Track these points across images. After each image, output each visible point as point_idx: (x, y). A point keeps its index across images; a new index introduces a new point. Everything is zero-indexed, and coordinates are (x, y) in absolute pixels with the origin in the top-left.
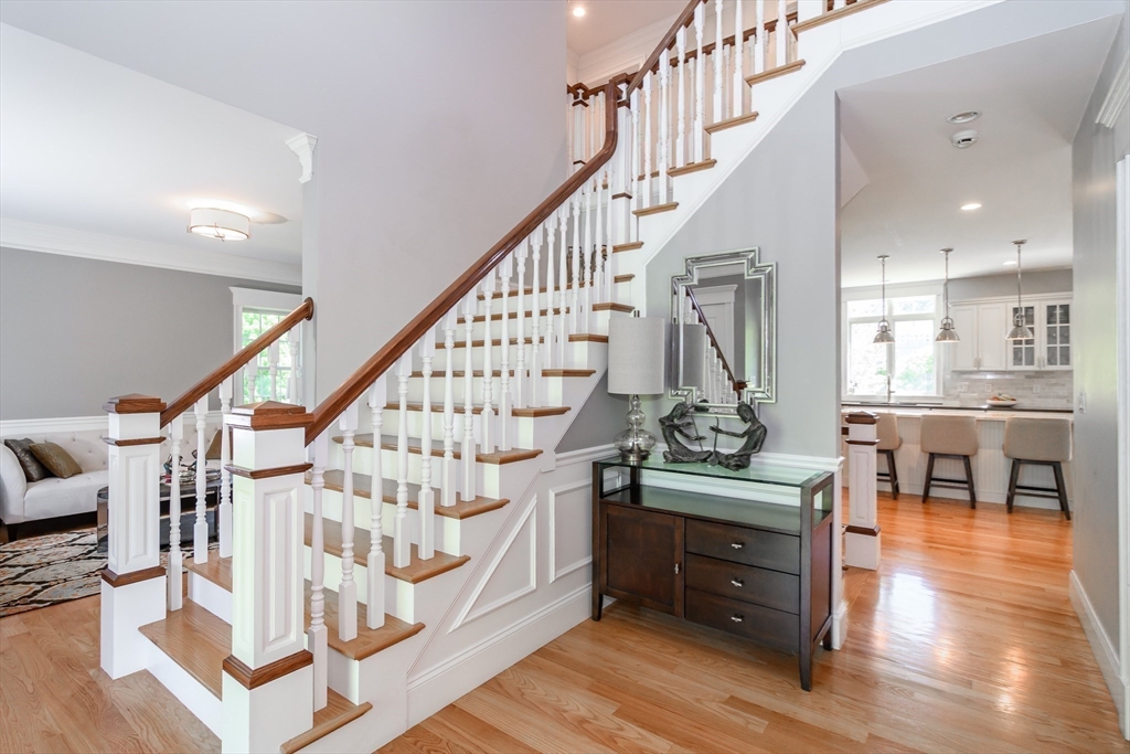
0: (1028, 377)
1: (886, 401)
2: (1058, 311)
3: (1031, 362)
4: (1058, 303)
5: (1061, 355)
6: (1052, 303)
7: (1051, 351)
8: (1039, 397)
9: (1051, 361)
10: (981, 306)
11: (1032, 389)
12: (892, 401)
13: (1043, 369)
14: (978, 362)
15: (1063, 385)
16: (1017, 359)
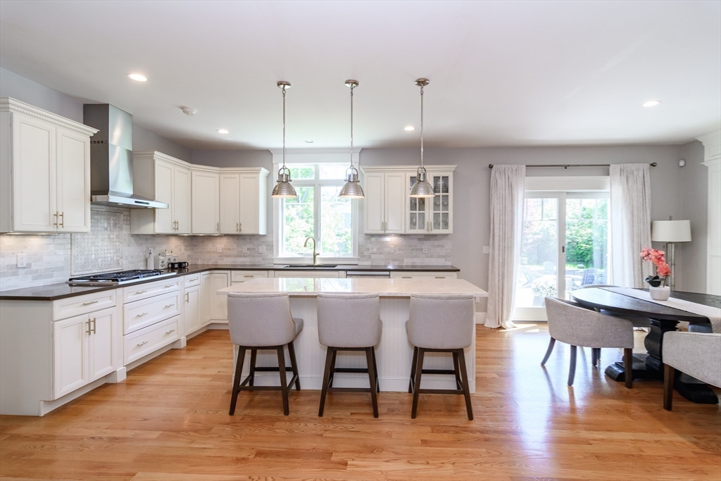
0: (419, 239)
1: (311, 263)
2: (441, 182)
3: (422, 227)
4: (441, 174)
5: (443, 221)
6: (437, 174)
7: (436, 216)
8: (427, 257)
9: (437, 225)
10: (387, 174)
11: (422, 250)
12: (318, 263)
13: (431, 233)
14: (384, 225)
15: (443, 246)
16: (413, 224)
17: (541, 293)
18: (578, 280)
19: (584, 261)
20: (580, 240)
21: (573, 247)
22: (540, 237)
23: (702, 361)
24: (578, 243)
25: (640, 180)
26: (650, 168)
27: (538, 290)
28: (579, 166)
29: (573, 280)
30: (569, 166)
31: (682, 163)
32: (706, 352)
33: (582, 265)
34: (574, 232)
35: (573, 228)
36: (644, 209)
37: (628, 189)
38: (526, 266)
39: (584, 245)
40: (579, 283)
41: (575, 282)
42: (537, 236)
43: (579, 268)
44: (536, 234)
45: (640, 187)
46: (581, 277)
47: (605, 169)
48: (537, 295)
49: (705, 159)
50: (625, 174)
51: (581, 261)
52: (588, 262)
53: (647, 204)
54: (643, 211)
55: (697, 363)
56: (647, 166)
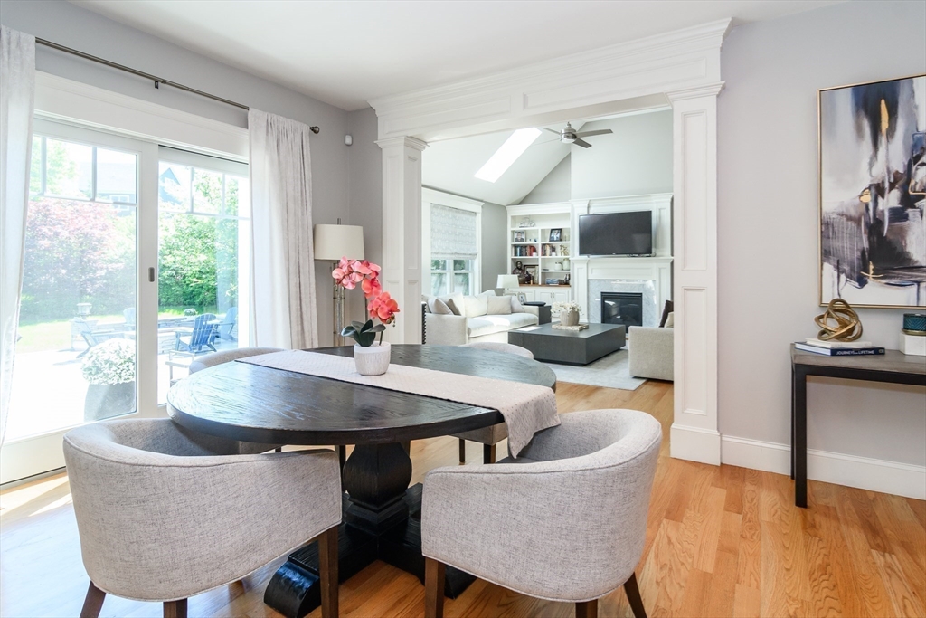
17: (106, 375)
18: (186, 334)
19: (194, 304)
20: (188, 271)
21: (177, 283)
22: (120, 266)
23: (530, 543)
24: (185, 277)
25: (297, 148)
26: (310, 134)
27: (99, 370)
28: (187, 89)
29: (178, 335)
30: (164, 82)
31: (348, 140)
32: (538, 517)
33: (192, 310)
34: (178, 258)
35: (178, 252)
36: (303, 201)
37: (280, 163)
38: (90, 319)
39: (195, 280)
40: (187, 340)
41: (182, 339)
42: (115, 266)
43: (187, 314)
44: (112, 262)
45: (298, 163)
46: (191, 330)
47: (239, 113)
48: (96, 382)
49: (379, 138)
50: (275, 134)
51: (190, 304)
52: (201, 303)
53: (308, 193)
54: (302, 206)
55: (516, 549)
56: (306, 129)
